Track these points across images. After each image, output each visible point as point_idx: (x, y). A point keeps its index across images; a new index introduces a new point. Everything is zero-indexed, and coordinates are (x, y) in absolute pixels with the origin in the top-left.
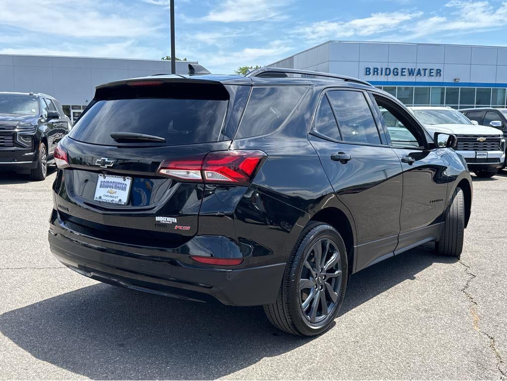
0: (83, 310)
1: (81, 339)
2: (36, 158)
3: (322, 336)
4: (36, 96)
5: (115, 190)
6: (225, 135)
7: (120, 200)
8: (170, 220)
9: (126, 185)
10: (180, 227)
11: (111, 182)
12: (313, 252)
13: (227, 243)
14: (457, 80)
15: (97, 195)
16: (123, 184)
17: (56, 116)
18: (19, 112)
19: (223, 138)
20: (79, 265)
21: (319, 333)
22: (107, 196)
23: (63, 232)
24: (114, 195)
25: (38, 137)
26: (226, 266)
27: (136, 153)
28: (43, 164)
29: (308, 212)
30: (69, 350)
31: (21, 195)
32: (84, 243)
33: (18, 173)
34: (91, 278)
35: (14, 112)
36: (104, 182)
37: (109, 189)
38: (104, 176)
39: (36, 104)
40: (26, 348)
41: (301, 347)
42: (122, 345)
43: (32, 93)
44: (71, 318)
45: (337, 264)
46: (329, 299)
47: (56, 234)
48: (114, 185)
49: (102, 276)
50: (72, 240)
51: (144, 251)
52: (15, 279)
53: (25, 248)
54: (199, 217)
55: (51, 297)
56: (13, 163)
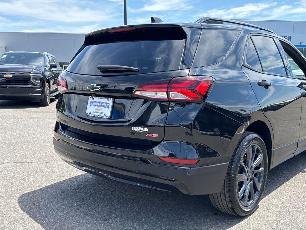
0: (77, 192)
1: (77, 214)
2: (43, 92)
3: (251, 216)
4: (42, 54)
5: (101, 108)
6: (184, 64)
7: (105, 115)
8: (143, 130)
9: (109, 104)
10: (151, 135)
11: (98, 102)
12: (246, 154)
13: (185, 147)
14: (301, 43)
15: (88, 111)
16: (107, 103)
17: (55, 67)
18: (32, 64)
19: (183, 67)
20: (74, 161)
21: (249, 214)
22: (95, 112)
23: (63, 138)
24: (100, 111)
25: (44, 79)
26: (185, 165)
27: (113, 81)
28: (47, 96)
29: (244, 124)
30: (69, 223)
31: (34, 115)
32: (77, 145)
33: (32, 101)
34: (84, 171)
35: (29, 64)
36: (93, 102)
37: (96, 107)
38: (93, 98)
39: (43, 59)
40: (38, 222)
41: (237, 225)
42: (106, 220)
43: (40, 52)
44: (69, 198)
45: (261, 163)
46: (255, 189)
47: (59, 140)
48: (100, 104)
49: (91, 170)
50: (69, 143)
51: (118, 152)
52: (30, 169)
53: (37, 149)
54: (165, 127)
55: (55, 183)
56: (29, 95)
